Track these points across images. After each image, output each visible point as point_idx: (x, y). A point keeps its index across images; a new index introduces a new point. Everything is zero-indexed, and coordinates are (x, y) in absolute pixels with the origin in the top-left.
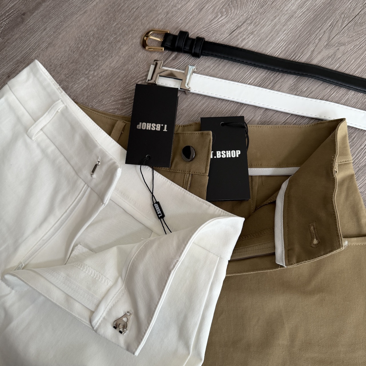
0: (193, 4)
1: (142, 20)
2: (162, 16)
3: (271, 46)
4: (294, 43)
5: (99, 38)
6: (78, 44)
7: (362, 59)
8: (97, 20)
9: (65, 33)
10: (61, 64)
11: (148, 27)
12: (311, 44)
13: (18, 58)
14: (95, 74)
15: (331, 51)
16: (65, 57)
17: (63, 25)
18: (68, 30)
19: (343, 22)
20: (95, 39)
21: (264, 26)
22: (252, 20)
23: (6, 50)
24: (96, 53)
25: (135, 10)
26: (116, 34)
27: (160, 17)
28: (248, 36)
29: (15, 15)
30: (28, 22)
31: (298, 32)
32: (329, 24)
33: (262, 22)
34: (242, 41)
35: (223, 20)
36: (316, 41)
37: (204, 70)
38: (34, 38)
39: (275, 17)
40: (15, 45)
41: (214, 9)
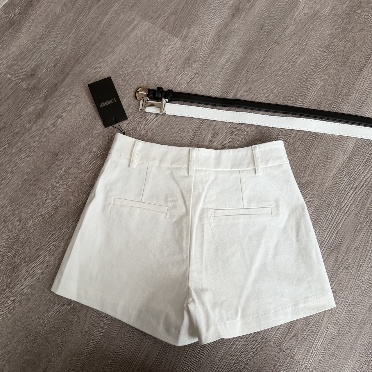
0: (162, 67)
1: (132, 81)
2: (144, 77)
3: (213, 88)
4: (226, 85)
7: (267, 89)
10: (87, 114)
11: (137, 85)
12: (236, 84)
13: (58, 113)
15: (248, 87)
16: (88, 109)
19: (254, 68)
21: (207, 76)
22: (199, 73)
23: (49, 109)
25: (127, 75)
27: (144, 78)
28: (199, 84)
29: (50, 86)
30: (60, 89)
31: (227, 77)
32: (246, 70)
33: (206, 73)
34: (195, 87)
35: (182, 75)
36: (239, 82)
38: (66, 99)
39: (213, 70)
40: (54, 105)
41: (176, 69)
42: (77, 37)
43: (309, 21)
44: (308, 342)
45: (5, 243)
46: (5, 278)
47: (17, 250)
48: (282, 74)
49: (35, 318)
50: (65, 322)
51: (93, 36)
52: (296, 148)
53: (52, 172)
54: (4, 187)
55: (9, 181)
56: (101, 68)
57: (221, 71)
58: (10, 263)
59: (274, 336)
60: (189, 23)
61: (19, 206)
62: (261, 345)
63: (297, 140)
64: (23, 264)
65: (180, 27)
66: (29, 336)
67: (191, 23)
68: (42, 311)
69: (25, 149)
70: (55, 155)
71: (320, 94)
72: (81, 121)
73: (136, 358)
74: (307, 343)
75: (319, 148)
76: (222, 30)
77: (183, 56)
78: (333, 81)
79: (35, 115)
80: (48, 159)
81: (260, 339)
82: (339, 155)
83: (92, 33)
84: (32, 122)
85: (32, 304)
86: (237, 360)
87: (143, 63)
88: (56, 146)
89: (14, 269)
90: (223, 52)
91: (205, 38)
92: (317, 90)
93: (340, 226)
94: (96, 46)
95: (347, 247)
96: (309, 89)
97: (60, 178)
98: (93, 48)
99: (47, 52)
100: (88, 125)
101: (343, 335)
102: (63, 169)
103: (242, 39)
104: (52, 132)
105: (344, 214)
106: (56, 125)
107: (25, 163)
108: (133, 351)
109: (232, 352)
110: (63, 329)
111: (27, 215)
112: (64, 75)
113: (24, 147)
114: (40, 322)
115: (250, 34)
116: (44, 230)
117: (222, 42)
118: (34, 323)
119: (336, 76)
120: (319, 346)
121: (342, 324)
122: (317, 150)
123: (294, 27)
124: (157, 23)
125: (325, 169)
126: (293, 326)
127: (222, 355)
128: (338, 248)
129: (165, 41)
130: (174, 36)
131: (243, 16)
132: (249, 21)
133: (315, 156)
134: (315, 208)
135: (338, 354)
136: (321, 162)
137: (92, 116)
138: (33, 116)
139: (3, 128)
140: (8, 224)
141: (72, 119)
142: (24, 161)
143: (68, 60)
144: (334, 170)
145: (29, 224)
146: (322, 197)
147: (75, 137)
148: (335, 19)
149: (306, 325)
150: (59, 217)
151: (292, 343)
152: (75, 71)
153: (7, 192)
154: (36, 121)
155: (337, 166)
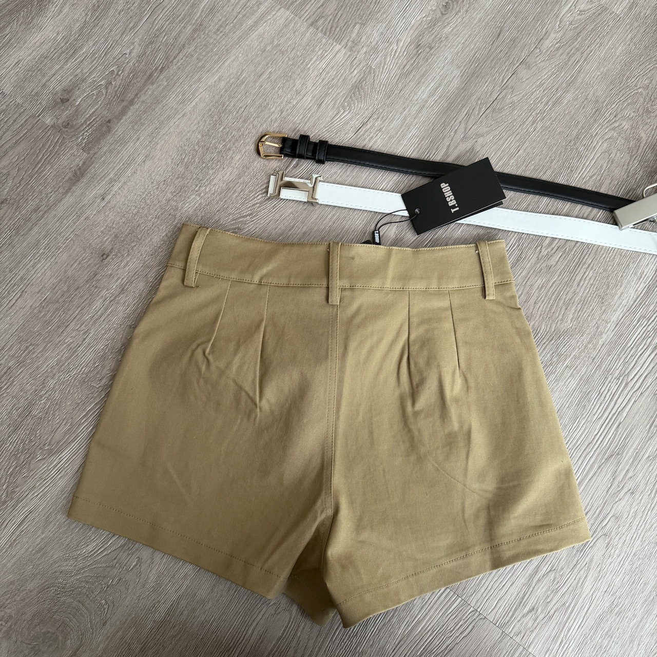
0: (310, 99)
1: (253, 122)
2: (275, 116)
3: (402, 144)
4: (427, 138)
5: (205, 146)
6: (181, 155)
7: (503, 151)
8: (200, 124)
9: (163, 142)
10: (165, 181)
11: (261, 130)
12: (447, 138)
13: (111, 175)
14: (207, 190)
15: (469, 144)
16: (168, 171)
17: (159, 132)
18: (166, 138)
19: (480, 109)
20: (201, 148)
21: (393, 120)
22: (378, 113)
23: (94, 167)
24: (204, 165)
25: (243, 109)
26: (224, 140)
27: (274, 117)
28: (376, 134)
29: (98, 123)
30: (117, 131)
31: (431, 124)
32: (465, 113)
33: (391, 115)
34: (369, 141)
35: (346, 116)
36: (451, 134)
37: (331, 177)
38: (127, 150)
39: (405, 109)
40: (104, 161)
41: (335, 104)
42: (150, 32)
43: (588, 26)
44: (555, 622)
45: (6, 416)
46: (5, 481)
47: (27, 430)
48: (532, 125)
49: (59, 557)
50: (113, 567)
51: (180, 32)
52: (552, 266)
53: (96, 287)
54: (7, 311)
55: (17, 300)
56: (193, 94)
57: (419, 111)
58: (14, 454)
59: (494, 609)
60: (362, 17)
61: (34, 349)
62: (469, 625)
63: (554, 250)
64: (38, 456)
65: (346, 23)
66: (46, 591)
67: (366, 18)
68: (72, 546)
69: (46, 242)
70: (104, 256)
71: (601, 167)
72: (154, 193)
73: (242, 639)
74: (553, 625)
75: (594, 267)
76: (424, 33)
77: (349, 78)
78: (627, 141)
79: (67, 178)
80: (90, 262)
81: (468, 613)
82: (629, 282)
83: (179, 26)
84: (61, 190)
85: (54, 532)
86: (425, 649)
87: (274, 89)
88: (106, 238)
89: (22, 465)
90: (423, 75)
91: (391, 48)
92: (596, 158)
93: (625, 414)
94: (185, 51)
95: (635, 454)
96: (581, 156)
97: (111, 299)
98: (181, 55)
99: (93, 58)
100: (168, 203)
101: (619, 613)
102: (118, 283)
103: (462, 53)
104: (99, 212)
105: (632, 393)
106: (107, 200)
107: (46, 268)
108: (236, 627)
109: (416, 635)
110: (109, 580)
111: (48, 366)
112: (124, 103)
113: (45, 236)
114: (67, 565)
115: (477, 45)
116: (80, 396)
117: (422, 56)
118: (56, 565)
119: (632, 133)
120: (575, 631)
121: (618, 594)
122: (590, 271)
123: (559, 35)
124: (302, 13)
125: (603, 308)
126: (529, 593)
127: (399, 640)
128: (618, 454)
129: (317, 49)
130: (333, 40)
131: (465, 9)
132: (475, 20)
133: (586, 282)
134: (581, 379)
135: (608, 648)
136: (595, 294)
137: (174, 185)
138: (64, 179)
139: (6, 200)
140: (13, 382)
141: (137, 189)
142: (44, 264)
143: (133, 76)
144: (618, 310)
145: (51, 383)
146: (594, 359)
147: (142, 223)
148: (636, 24)
149: (553, 592)
150: (108, 372)
151: (526, 624)
152: (146, 98)
153: (12, 320)
154: (70, 189)
155: (624, 302)
